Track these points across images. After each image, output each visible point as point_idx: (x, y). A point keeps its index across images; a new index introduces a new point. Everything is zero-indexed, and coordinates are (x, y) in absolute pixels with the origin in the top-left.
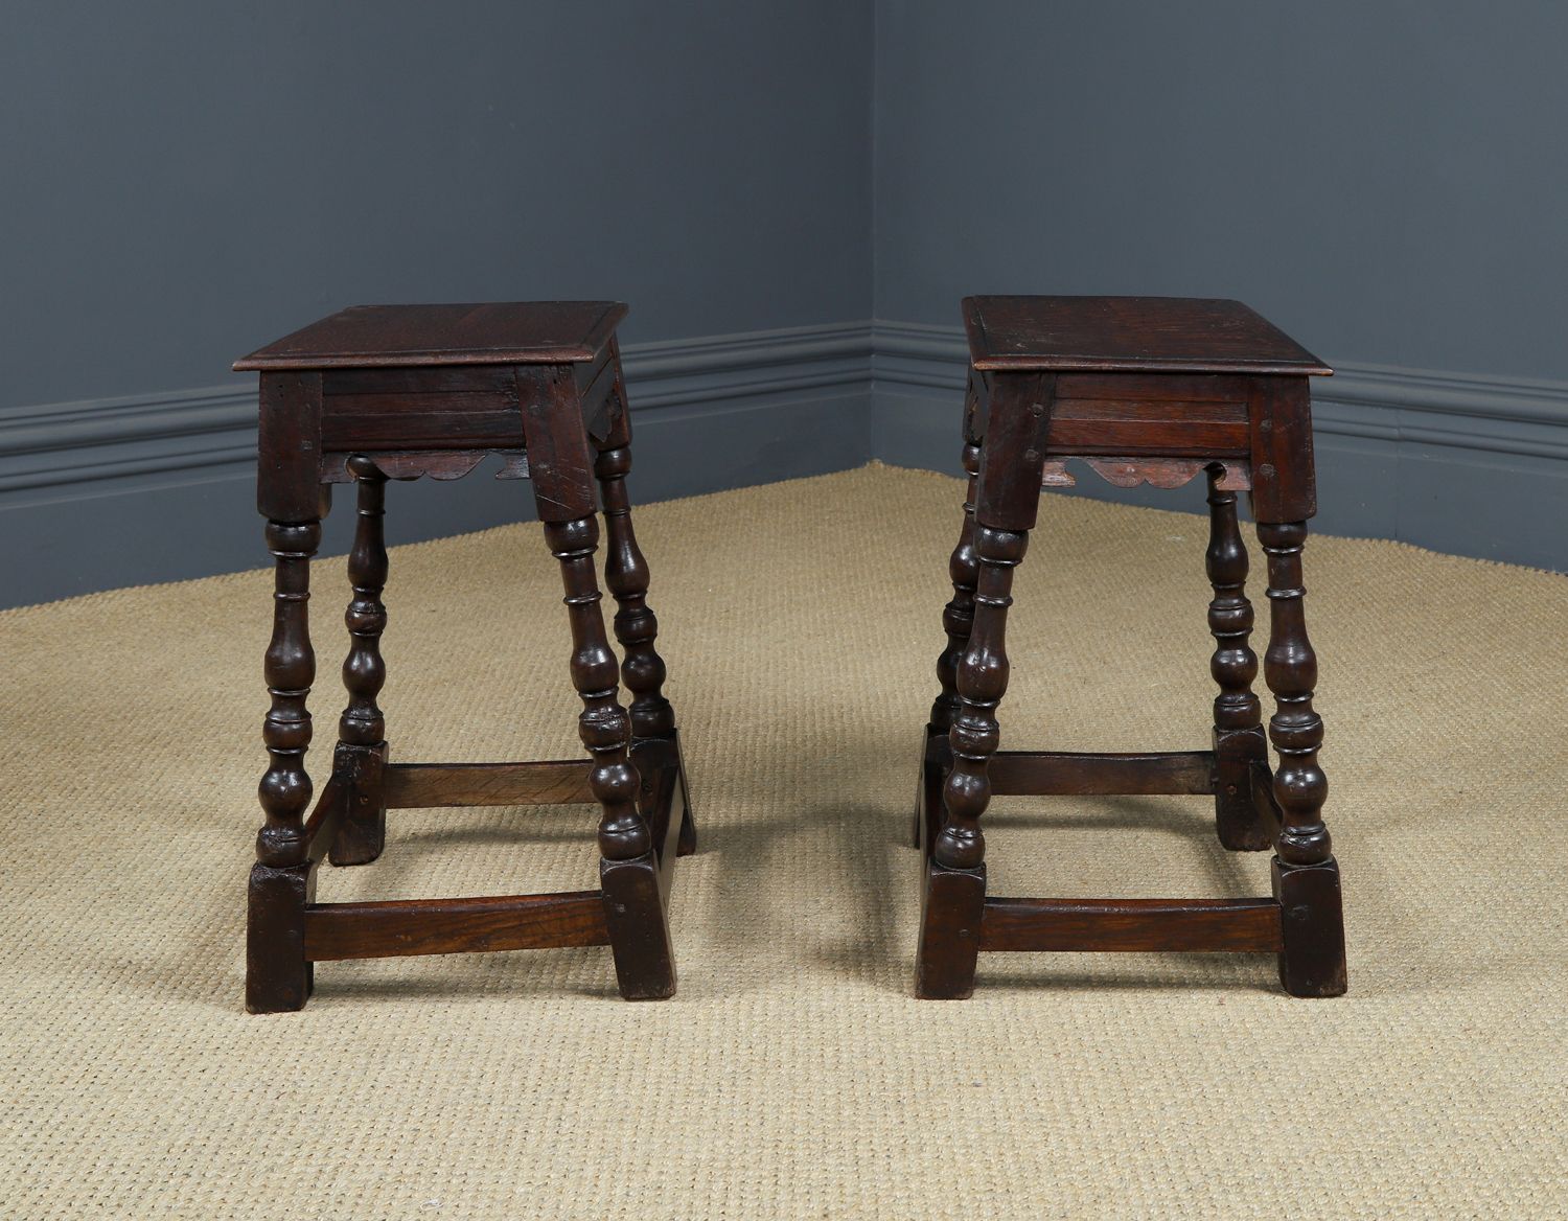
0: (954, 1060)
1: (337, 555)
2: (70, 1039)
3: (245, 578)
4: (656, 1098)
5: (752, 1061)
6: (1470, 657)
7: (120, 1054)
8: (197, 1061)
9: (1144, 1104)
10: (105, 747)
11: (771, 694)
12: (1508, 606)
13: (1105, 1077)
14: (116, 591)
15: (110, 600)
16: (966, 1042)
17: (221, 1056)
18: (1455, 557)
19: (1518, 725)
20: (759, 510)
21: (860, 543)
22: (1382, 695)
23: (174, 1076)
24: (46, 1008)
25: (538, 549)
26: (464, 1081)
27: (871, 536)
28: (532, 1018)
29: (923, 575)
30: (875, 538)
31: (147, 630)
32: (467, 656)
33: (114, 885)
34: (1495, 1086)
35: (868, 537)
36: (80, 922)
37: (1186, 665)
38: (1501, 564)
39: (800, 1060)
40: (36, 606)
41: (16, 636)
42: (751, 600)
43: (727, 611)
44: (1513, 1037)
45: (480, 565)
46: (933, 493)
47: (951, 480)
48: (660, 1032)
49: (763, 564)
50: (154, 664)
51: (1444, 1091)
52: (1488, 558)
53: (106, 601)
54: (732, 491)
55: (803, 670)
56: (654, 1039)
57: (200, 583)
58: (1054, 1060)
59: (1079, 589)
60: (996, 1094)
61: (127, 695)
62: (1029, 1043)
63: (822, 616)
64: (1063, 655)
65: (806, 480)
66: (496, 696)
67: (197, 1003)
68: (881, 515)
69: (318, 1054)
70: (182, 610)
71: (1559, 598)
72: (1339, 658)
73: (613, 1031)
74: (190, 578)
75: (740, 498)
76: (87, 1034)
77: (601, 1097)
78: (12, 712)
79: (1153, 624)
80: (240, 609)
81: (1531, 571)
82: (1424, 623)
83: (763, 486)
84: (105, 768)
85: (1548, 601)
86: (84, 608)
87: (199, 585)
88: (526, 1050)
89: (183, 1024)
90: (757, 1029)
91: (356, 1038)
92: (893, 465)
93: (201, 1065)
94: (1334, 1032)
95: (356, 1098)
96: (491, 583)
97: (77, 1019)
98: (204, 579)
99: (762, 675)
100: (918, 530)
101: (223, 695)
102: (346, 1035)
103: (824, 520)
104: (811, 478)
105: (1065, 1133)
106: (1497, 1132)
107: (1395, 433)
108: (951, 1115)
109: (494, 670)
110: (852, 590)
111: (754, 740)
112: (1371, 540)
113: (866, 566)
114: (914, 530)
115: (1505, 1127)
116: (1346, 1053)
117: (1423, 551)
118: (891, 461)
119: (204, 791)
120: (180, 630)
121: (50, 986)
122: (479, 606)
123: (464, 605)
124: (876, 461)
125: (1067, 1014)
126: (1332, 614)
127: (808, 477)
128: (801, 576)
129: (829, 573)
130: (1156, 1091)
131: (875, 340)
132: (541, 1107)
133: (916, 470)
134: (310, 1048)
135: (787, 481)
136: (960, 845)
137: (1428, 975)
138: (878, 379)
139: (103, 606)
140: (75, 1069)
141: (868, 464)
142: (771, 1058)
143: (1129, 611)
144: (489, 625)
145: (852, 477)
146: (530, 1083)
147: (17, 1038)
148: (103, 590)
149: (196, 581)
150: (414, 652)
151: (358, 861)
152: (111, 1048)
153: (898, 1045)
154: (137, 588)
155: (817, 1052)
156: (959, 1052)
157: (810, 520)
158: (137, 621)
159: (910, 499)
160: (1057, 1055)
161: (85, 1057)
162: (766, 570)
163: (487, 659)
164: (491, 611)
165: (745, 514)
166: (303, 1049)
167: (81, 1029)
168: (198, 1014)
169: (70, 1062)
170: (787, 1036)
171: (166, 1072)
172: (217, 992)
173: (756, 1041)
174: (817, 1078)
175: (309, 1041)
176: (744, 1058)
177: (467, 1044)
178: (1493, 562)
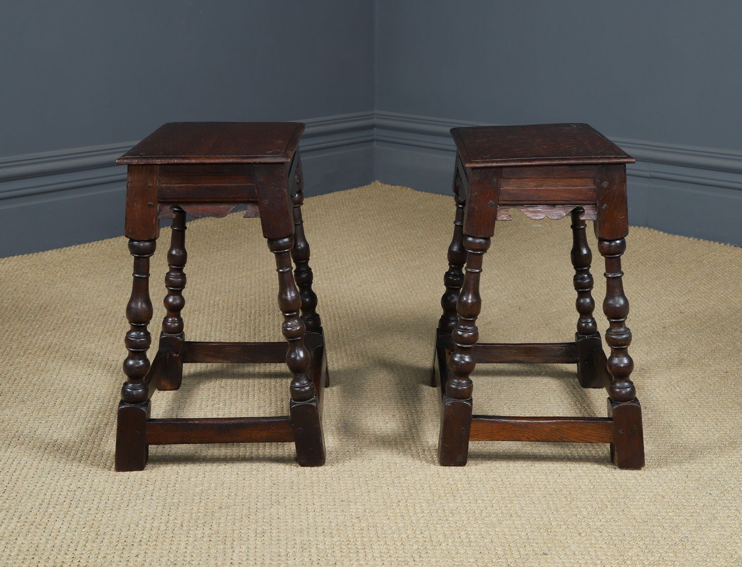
0: (528, 539)
1: (117, 236)
2: (58, 538)
3: (72, 250)
5: (425, 541)
6: (704, 293)
7: (89, 546)
8: (132, 550)
10: (25, 353)
12: (711, 264)
13: (609, 547)
14: (6, 259)
16: (531, 527)
17: (144, 547)
18: (678, 236)
20: (326, 209)
21: (382, 229)
22: (668, 316)
23: (122, 560)
24: (39, 517)
25: (220, 232)
26: (279, 558)
28: (302, 517)
29: (419, 247)
30: (389, 225)
31: (28, 282)
33: (54, 439)
35: (385, 225)
38: (702, 240)
39: (450, 540)
42: (337, 262)
43: (327, 268)
45: (193, 242)
46: (410, 199)
47: (416, 192)
48: (372, 524)
49: (337, 240)
50: (37, 302)
52: (695, 237)
54: (309, 198)
56: (370, 529)
57: (49, 253)
58: (579, 537)
59: (499, 255)
60: (557, 559)
61: (28, 321)
62: (563, 527)
63: (376, 270)
64: (504, 294)
65: (344, 191)
66: (224, 320)
68: (388, 212)
69: (196, 543)
70: (43, 270)
71: (735, 259)
72: (640, 294)
74: (43, 251)
75: (313, 202)
76: (67, 534)
80: (74, 268)
81: (717, 244)
82: (675, 274)
83: (324, 195)
84: (28, 366)
85: (731, 261)
87: (48, 254)
88: (305, 538)
90: (422, 521)
91: (213, 532)
92: (386, 183)
93: (135, 552)
94: (715, 518)
96: (202, 252)
97: (58, 525)
98: (50, 251)
99: (356, 306)
100: (409, 221)
103: (360, 215)
104: (346, 191)
107: (648, 174)
109: (218, 304)
110: (386, 256)
112: (635, 227)
113: (389, 241)
114: (407, 220)
117: (661, 233)
118: (384, 181)
120: (46, 281)
121: (37, 504)
123: (191, 265)
124: (377, 181)
126: (628, 269)
128: (358, 248)
129: (372, 246)
130: (638, 555)
131: (376, 121)
133: (398, 186)
135: (335, 193)
138: (377, 140)
140: (67, 557)
141: (373, 183)
142: (435, 540)
143: (528, 267)
144: (208, 278)
145: (366, 190)
146: (314, 559)
147: (29, 538)
149: (46, 252)
153: (497, 530)
154: (16, 256)
155: (457, 535)
156: (529, 534)
157: (353, 215)
158: (21, 277)
159: (399, 203)
160: (580, 534)
161: (70, 549)
162: (340, 244)
163: (212, 297)
164: (207, 269)
165: (319, 212)
166: (187, 540)
167: (63, 531)
168: (124, 520)
169: (62, 553)
170: (438, 526)
171: (117, 558)
172: (130, 505)
173: (424, 529)
174: (462, 551)
175: (189, 535)
176: (421, 540)
177: (273, 535)
178: (697, 239)
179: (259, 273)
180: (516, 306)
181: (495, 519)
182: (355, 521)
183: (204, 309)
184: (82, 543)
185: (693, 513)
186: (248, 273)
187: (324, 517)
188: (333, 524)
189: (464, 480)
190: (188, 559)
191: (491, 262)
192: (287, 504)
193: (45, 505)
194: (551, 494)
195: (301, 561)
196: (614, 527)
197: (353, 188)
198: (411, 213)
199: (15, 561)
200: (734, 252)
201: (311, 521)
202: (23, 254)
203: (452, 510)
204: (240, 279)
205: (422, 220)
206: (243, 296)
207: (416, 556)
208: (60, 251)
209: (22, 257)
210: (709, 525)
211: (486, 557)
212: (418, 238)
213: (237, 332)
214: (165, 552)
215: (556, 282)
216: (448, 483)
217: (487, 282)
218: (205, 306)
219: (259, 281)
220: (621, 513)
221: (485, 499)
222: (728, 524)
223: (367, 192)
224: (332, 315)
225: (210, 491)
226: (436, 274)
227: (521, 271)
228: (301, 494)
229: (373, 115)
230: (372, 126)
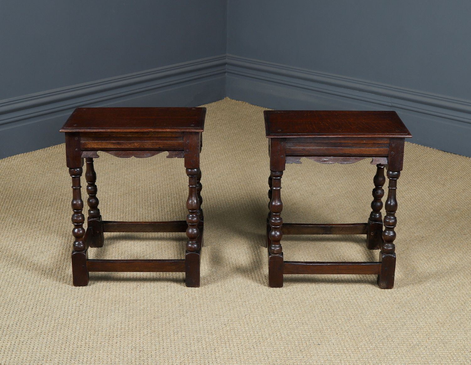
0: (311, 336)
6: (417, 183)
8: (113, 340)
9: (362, 349)
10: (37, 221)
11: (223, 199)
14: (15, 156)
15: (14, 159)
19: (434, 211)
21: (231, 134)
24: (64, 321)
29: (254, 148)
30: (235, 131)
35: (233, 132)
39: (272, 337)
46: (248, 111)
47: (251, 105)
50: (37, 187)
56: (231, 331)
58: (336, 336)
61: (35, 200)
66: (143, 200)
68: (234, 121)
74: (34, 150)
80: (54, 163)
81: (429, 148)
87: (38, 152)
91: (152, 331)
92: (233, 99)
93: (115, 341)
97: (75, 325)
99: (218, 191)
100: (247, 128)
103: (218, 123)
105: (345, 359)
106: (449, 356)
108: (315, 355)
109: (139, 189)
113: (236, 144)
115: (451, 354)
118: (232, 98)
120: (39, 172)
124: (227, 97)
125: (336, 320)
127: (207, 104)
128: (218, 148)
129: (226, 147)
131: (227, 60)
133: (240, 101)
138: (228, 73)
139: (12, 162)
141: (225, 98)
144: (131, 170)
148: (10, 156)
149: (36, 151)
150: (113, 182)
153: (296, 331)
154: (19, 155)
155: (275, 335)
156: (312, 334)
159: (241, 114)
160: (337, 334)
161: (83, 338)
162: (206, 146)
163: (135, 184)
167: (78, 329)
168: (107, 323)
169: (80, 340)
170: (266, 329)
171: (107, 344)
173: (258, 331)
174: (278, 343)
175: (140, 333)
176: (257, 337)
177: (183, 333)
179: (161, 167)
180: (310, 192)
181: (294, 326)
182: (224, 326)
183: (131, 192)
184: (88, 335)
185: (394, 322)
187: (207, 324)
188: (213, 328)
189: (279, 303)
190: (142, 345)
192: (188, 316)
193: (66, 314)
194: (324, 312)
195: (198, 347)
196: (354, 330)
197: (212, 103)
198: (249, 122)
199: (58, 344)
200: (438, 154)
201: (201, 326)
203: (273, 320)
204: (150, 171)
206: (153, 183)
207: (255, 346)
208: (44, 150)
210: (401, 328)
211: (290, 346)
212: (253, 142)
213: (152, 208)
214: (130, 342)
215: (334, 176)
216: (271, 305)
217: (294, 175)
218: (131, 190)
219: (161, 173)
220: (358, 322)
221: (290, 314)
222: (411, 327)
223: (221, 105)
225: (148, 308)
226: (264, 168)
227: (314, 167)
228: (195, 311)
229: (226, 56)
230: (225, 64)
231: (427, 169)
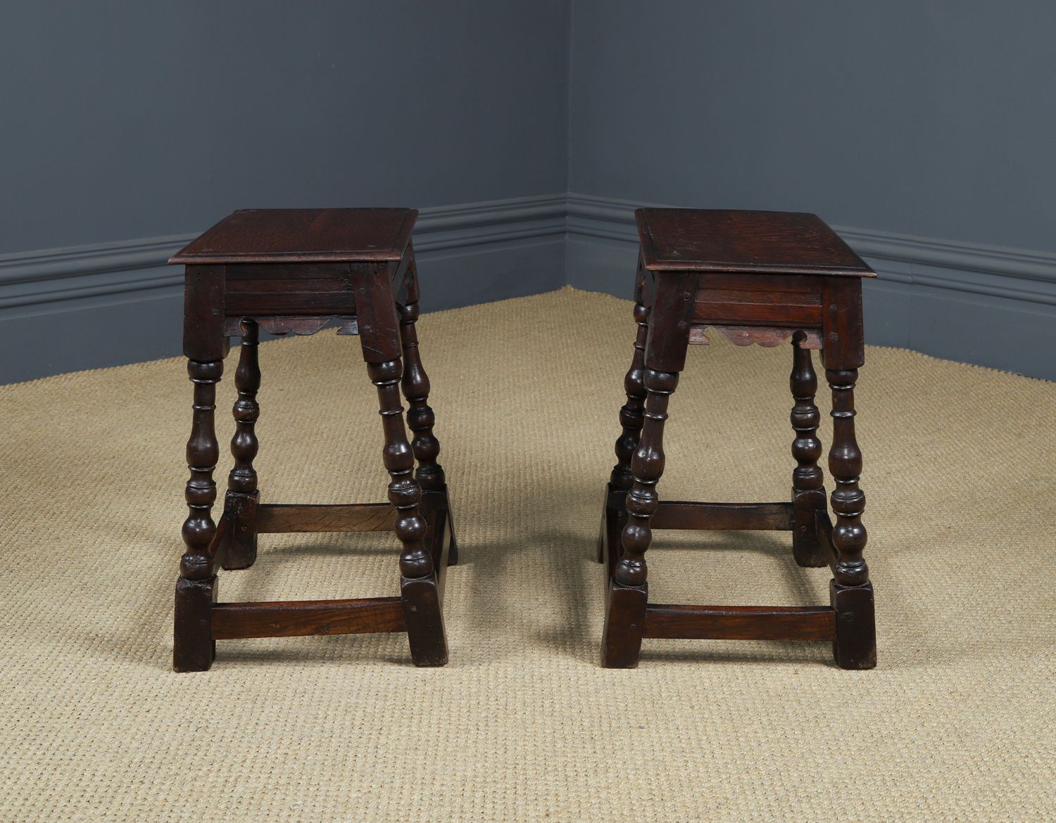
0: (627, 710)
2: (62, 688)
3: (157, 365)
4: (438, 734)
5: (498, 709)
6: (956, 432)
7: (95, 699)
8: (144, 705)
9: (748, 741)
10: (72, 484)
11: (503, 452)
12: (980, 396)
13: (723, 723)
14: (74, 373)
15: (70, 380)
16: (634, 698)
17: (159, 701)
18: (946, 361)
19: (987, 481)
20: (492, 320)
21: (559, 345)
22: (899, 458)
23: (129, 715)
24: (45, 666)
25: (348, 346)
26: (315, 720)
27: (566, 340)
28: (356, 678)
29: (601, 369)
30: (569, 341)
31: (95, 401)
32: (304, 422)
33: (84, 581)
34: (970, 731)
35: (564, 341)
36: (63, 607)
37: (773, 436)
38: (976, 367)
39: (529, 709)
40: (22, 383)
41: (10, 404)
42: (488, 384)
43: (473, 393)
44: (981, 698)
45: (310, 357)
46: (606, 309)
47: (618, 300)
48: (439, 689)
49: (496, 359)
50: (101, 425)
51: (937, 734)
52: (968, 362)
53: (67, 381)
54: (474, 306)
55: (524, 435)
56: (435, 693)
57: (128, 368)
58: (690, 710)
59: (702, 380)
60: (654, 734)
61: (84, 448)
62: (675, 699)
63: (535, 397)
64: (693, 427)
65: (522, 298)
66: (324, 452)
67: (142, 665)
68: (572, 324)
69: (221, 700)
70: (117, 387)
71: (1013, 391)
72: (871, 432)
73: (409, 688)
74: (122, 365)
75: (479, 311)
76: (73, 684)
77: (403, 733)
78: (11, 458)
79: (751, 406)
80: (154, 387)
81: (996, 372)
82: (926, 408)
83: (495, 303)
84: (73, 499)
85: (1006, 393)
86: (53, 385)
87: (128, 369)
88: (353, 700)
89: (133, 679)
90: (501, 687)
92: (580, 289)
93: (146, 707)
94: (868, 693)
95: (246, 732)
96: (319, 370)
97: (65, 674)
98: (130, 365)
100: (597, 336)
101: (147, 448)
102: (238, 688)
103: (535, 328)
104: (526, 297)
105: (698, 760)
106: (970, 762)
107: (909, 279)
108: (625, 748)
109: (323, 433)
110: (554, 378)
111: (493, 485)
112: (893, 348)
113: (563, 361)
114: (594, 336)
115: (975, 759)
116: (876, 708)
117: (926, 357)
118: (578, 286)
119: (138, 515)
120: (116, 401)
121: (47, 651)
122: (311, 387)
123: (301, 386)
124: (569, 286)
125: (698, 679)
126: (867, 400)
127: (524, 296)
128: (521, 369)
129: (539, 366)
130: (756, 732)
131: (569, 207)
132: (364, 739)
133: (595, 293)
134: (215, 697)
135: (510, 300)
136: (632, 571)
137: (929, 655)
138: (571, 232)
139: (65, 383)
140: (67, 709)
141: (563, 288)
142: (510, 707)
143: (735, 397)
144: (318, 401)
145: (552, 297)
146: (357, 723)
147: (28, 687)
148: (65, 373)
149: (125, 366)
151: (240, 567)
152: (88, 694)
153: (591, 699)
154: (87, 371)
156: (630, 705)
157: (526, 328)
158: (88, 395)
159: (591, 314)
160: (692, 707)
161: (72, 701)
162: (498, 364)
163: (317, 424)
164: (319, 391)
165: (483, 323)
166: (211, 697)
167: (69, 681)
168: (143, 673)
169: (63, 704)
170: (520, 693)
171: (124, 712)
172: (154, 658)
173: (500, 696)
175: (215, 692)
176: (493, 708)
177: (316, 696)
178: (971, 365)
186: (371, 396)
187: (382, 679)
188: (391, 687)
191: (689, 389)
193: (55, 653)
195: (341, 725)
196: (738, 701)
197: (535, 294)
198: (602, 326)
199: (7, 710)
200: (1015, 382)
202: (96, 369)
203: (543, 676)
205: (614, 336)
206: (356, 424)
207: (482, 725)
208: (143, 365)
209: (94, 372)
212: (603, 358)
213: (336, 466)
214: (182, 709)
223: (553, 299)
224: (462, 448)
229: (566, 198)
230: (564, 214)
231: (985, 408)
